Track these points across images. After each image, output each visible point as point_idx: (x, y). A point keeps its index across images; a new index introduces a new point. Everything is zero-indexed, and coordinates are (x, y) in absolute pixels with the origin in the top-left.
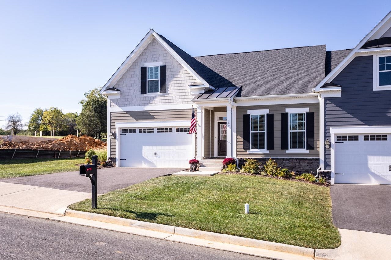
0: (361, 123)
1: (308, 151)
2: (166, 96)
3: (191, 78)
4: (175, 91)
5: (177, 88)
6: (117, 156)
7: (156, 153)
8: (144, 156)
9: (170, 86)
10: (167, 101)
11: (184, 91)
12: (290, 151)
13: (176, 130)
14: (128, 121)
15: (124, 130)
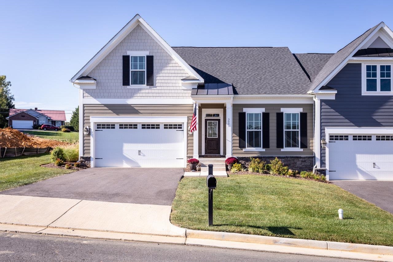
0: (352, 124)
1: (302, 150)
2: (153, 89)
3: (182, 72)
4: (165, 85)
5: (166, 81)
6: (92, 155)
7: (140, 151)
8: (124, 154)
9: (158, 78)
10: (155, 95)
11: (174, 85)
12: (285, 149)
13: (163, 127)
14: (106, 115)
15: (100, 125)
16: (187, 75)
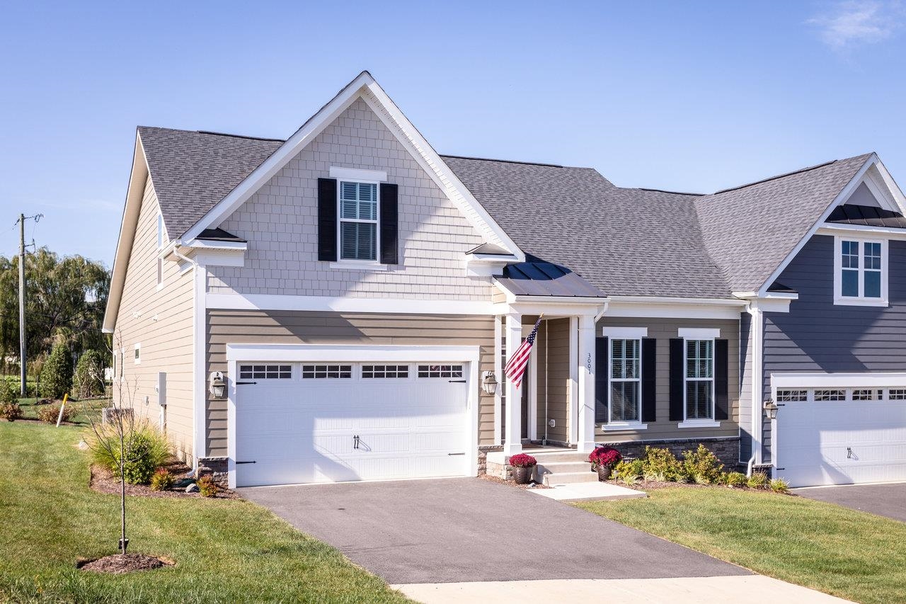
1: (718, 424)
2: (396, 272)
3: (467, 231)
4: (425, 263)
5: (429, 254)
7: (357, 438)
8: (318, 449)
9: (409, 245)
10: (400, 288)
11: (447, 264)
12: (687, 423)
13: (417, 372)
14: (271, 341)
15: (249, 368)
16: (479, 241)
